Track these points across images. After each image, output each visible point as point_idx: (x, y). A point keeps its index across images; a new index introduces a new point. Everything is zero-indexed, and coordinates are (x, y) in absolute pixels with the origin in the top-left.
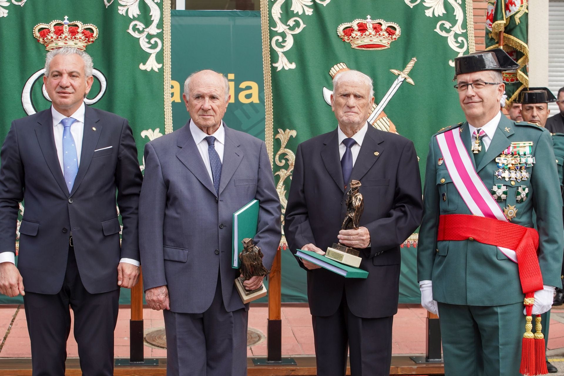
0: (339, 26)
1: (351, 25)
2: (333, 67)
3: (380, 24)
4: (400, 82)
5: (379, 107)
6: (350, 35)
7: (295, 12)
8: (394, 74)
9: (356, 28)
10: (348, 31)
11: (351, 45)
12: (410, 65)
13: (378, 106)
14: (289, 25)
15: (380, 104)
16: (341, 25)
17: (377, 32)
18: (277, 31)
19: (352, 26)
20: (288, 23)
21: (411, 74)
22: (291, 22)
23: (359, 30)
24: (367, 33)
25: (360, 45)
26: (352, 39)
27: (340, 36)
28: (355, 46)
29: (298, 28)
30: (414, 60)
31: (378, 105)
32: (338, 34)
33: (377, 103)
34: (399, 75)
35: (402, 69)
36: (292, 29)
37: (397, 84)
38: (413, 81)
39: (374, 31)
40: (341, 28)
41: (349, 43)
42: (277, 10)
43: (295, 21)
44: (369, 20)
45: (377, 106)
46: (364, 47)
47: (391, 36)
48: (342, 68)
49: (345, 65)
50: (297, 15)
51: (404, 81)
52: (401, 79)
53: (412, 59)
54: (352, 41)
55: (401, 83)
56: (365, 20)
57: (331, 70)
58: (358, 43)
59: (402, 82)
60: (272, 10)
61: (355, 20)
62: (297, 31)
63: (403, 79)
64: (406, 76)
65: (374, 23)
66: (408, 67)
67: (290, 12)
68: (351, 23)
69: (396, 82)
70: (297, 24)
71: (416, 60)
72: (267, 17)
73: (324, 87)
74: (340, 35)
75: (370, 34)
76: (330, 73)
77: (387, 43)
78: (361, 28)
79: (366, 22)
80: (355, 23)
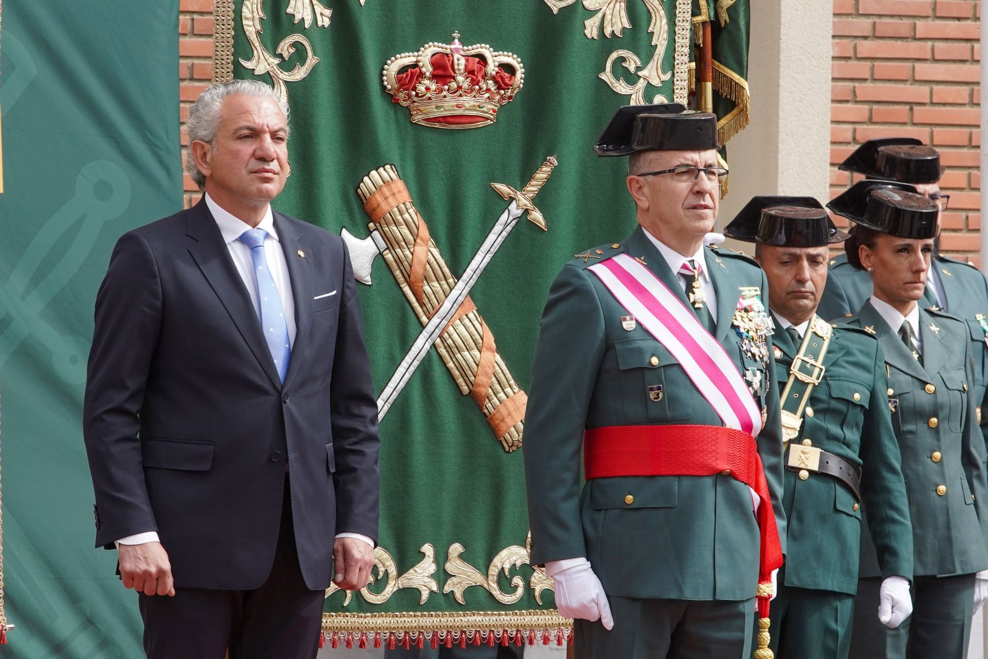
0: (389, 62)
1: (414, 59)
2: (368, 176)
3: (482, 59)
4: (514, 219)
5: (461, 284)
6: (414, 89)
7: (298, 17)
8: (499, 195)
9: (428, 70)
10: (410, 75)
11: (412, 115)
12: (542, 175)
13: (460, 282)
14: (281, 56)
15: (465, 276)
16: (393, 58)
17: (474, 82)
18: (254, 70)
19: (418, 61)
20: (279, 51)
21: (540, 200)
22: (285, 48)
23: (435, 77)
24: (454, 85)
25: (432, 116)
26: (416, 99)
27: (390, 90)
28: (419, 117)
29: (302, 66)
30: (551, 163)
31: (459, 278)
32: (386, 83)
33: (458, 276)
34: (512, 199)
35: (518, 183)
36: (287, 65)
37: (506, 225)
38: (545, 218)
39: (469, 80)
40: (394, 66)
41: (407, 107)
42: (255, 10)
43: (295, 45)
44: (457, 44)
45: (456, 280)
46: (439, 122)
47: (502, 92)
48: (389, 180)
49: (395, 171)
50: (300, 27)
51: (524, 219)
52: (515, 210)
53: (546, 160)
54: (416, 104)
55: (514, 222)
57: (362, 184)
59: (516, 220)
60: (244, 9)
61: (426, 46)
62: (299, 74)
63: (519, 212)
64: (530, 206)
65: (468, 53)
66: (537, 180)
67: (284, 19)
68: (416, 53)
69: (504, 217)
70: (300, 55)
71: (556, 163)
72: (229, 27)
73: (344, 227)
74: (389, 87)
75: (460, 87)
76: (359, 191)
77: (491, 112)
78: (440, 72)
80: (426, 55)
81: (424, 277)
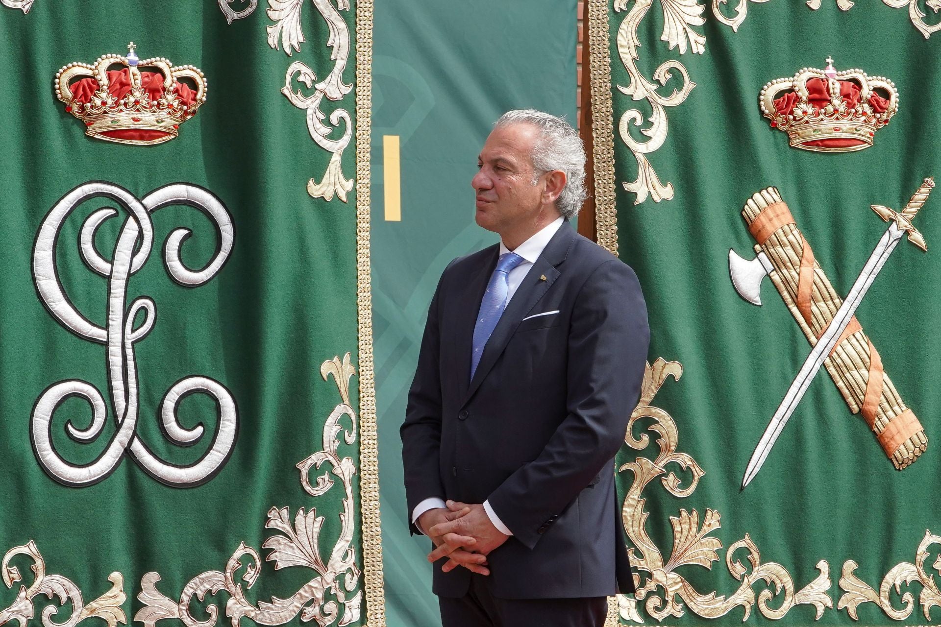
0: (765, 87)
1: (790, 84)
2: (752, 198)
3: (857, 83)
4: (895, 240)
5: (846, 305)
6: (792, 113)
7: (672, 46)
8: (881, 217)
9: (804, 94)
10: (787, 99)
11: (790, 139)
12: (921, 196)
13: (846, 301)
14: (658, 81)
15: (850, 297)
16: (769, 84)
17: (850, 105)
18: (632, 95)
19: (793, 86)
20: (656, 77)
21: (920, 221)
22: (662, 74)
23: (811, 101)
24: (830, 108)
25: (810, 139)
26: (793, 123)
27: (768, 115)
28: (797, 141)
29: (679, 91)
30: (929, 185)
31: (844, 299)
32: (763, 108)
33: (843, 297)
34: (892, 221)
35: (898, 205)
36: (664, 90)
37: (888, 246)
38: (925, 238)
39: (845, 103)
40: (770, 91)
41: (785, 131)
42: (630, 38)
43: (671, 71)
44: (831, 70)
45: (842, 301)
46: (818, 145)
47: (878, 115)
48: (773, 202)
49: (778, 193)
50: (674, 54)
51: (904, 241)
52: (895, 232)
53: (924, 182)
54: (793, 128)
55: (895, 243)
56: (822, 71)
57: (746, 207)
58: (807, 134)
59: (897, 242)
60: (619, 37)
61: (801, 71)
62: (677, 99)
63: (900, 233)
64: (909, 227)
65: (841, 78)
66: (915, 201)
67: (659, 47)
68: (791, 79)
69: (885, 239)
70: (677, 81)
71: (934, 184)
72: (605, 55)
73: (732, 248)
74: (767, 111)
75: (836, 111)
76: (744, 213)
77: (868, 135)
78: (816, 96)
79: (823, 77)
80: (801, 80)
81: (811, 298)
